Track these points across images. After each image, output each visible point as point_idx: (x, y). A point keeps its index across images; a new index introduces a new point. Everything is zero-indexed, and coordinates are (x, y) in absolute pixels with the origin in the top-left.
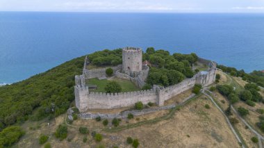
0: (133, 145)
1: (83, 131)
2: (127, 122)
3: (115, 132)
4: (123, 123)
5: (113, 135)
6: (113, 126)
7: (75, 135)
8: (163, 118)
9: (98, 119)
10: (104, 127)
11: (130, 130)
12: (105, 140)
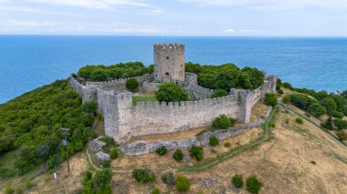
0: (249, 190)
1: (142, 177)
2: (213, 151)
3: (204, 170)
4: (207, 154)
5: (203, 175)
6: (194, 161)
7: (127, 187)
8: (261, 139)
9: (162, 151)
10: (178, 165)
11: (226, 163)
12: (193, 187)
